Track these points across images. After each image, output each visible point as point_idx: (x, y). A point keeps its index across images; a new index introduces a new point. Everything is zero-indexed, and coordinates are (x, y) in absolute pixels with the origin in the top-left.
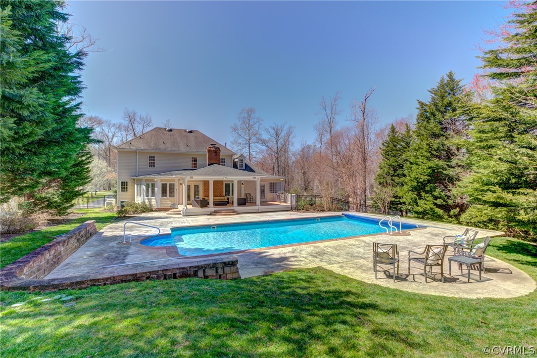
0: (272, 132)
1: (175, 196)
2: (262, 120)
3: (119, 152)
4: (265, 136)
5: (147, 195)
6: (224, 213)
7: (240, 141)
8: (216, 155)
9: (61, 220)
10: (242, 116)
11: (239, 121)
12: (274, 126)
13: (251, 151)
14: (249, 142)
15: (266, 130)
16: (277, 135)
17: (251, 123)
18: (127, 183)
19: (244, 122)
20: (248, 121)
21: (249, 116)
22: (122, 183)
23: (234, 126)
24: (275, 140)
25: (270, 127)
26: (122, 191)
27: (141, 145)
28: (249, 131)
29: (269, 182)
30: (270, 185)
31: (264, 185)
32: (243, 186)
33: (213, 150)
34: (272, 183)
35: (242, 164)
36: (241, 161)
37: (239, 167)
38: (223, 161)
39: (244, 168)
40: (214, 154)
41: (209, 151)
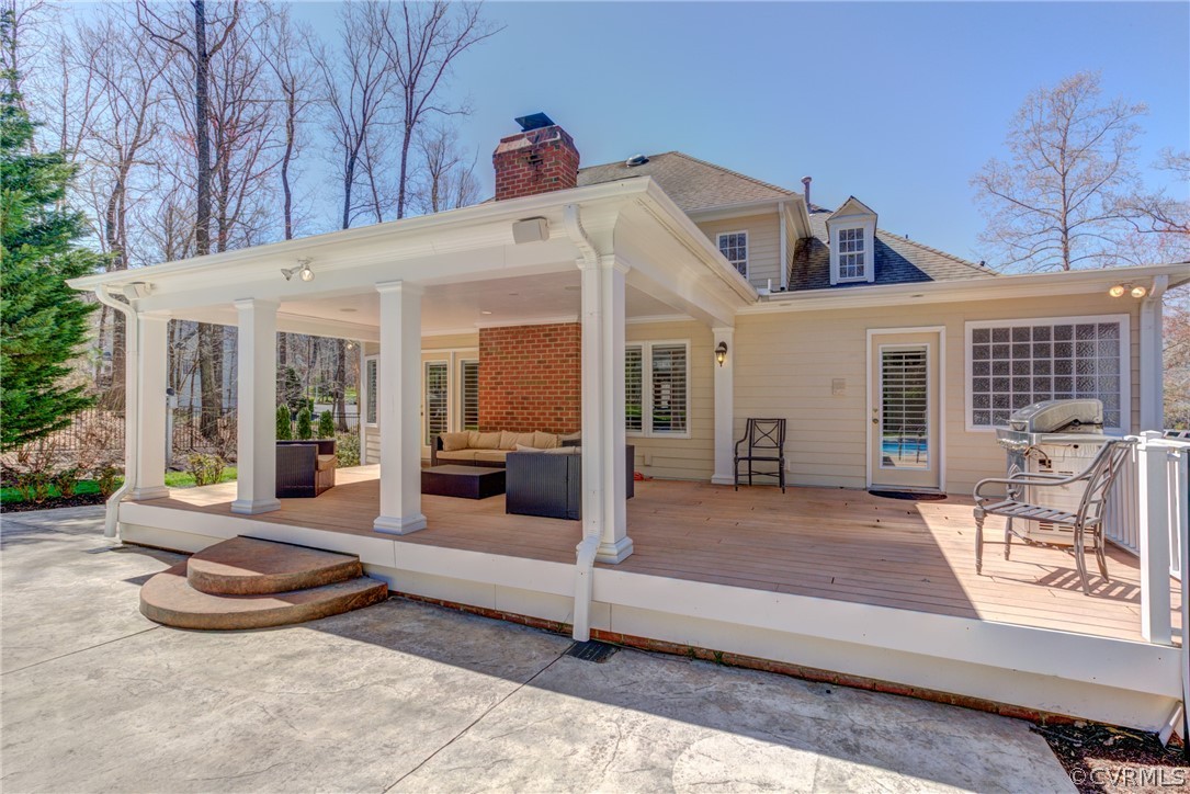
28: (1064, 175)
29: (970, 326)
30: (979, 352)
31: (917, 358)
32: (727, 359)
33: (522, 151)
34: (1001, 334)
35: (856, 252)
36: (851, 239)
37: (835, 279)
38: (733, 249)
39: (869, 276)
40: (525, 170)
41: (499, 160)
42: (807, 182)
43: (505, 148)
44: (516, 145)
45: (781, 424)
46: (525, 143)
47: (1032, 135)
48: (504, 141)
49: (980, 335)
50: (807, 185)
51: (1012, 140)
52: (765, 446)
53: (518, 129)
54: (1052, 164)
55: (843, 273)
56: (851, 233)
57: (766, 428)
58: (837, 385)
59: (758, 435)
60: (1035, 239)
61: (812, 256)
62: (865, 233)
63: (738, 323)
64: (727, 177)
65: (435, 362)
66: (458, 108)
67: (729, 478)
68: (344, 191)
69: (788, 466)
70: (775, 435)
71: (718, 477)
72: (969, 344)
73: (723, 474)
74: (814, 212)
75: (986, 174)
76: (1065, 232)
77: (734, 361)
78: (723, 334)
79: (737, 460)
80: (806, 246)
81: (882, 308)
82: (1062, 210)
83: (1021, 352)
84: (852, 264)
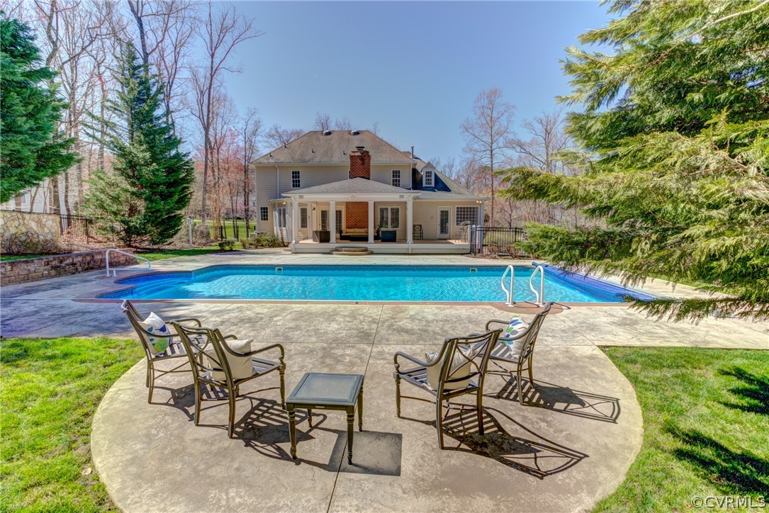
0: (539, 128)
1: (308, 226)
2: (514, 107)
3: (257, 167)
4: (526, 137)
5: (280, 226)
6: (345, 251)
7: (476, 147)
8: (363, 164)
9: (156, 249)
10: (480, 105)
11: (475, 114)
12: (542, 116)
13: (494, 162)
14: (491, 147)
15: (528, 125)
16: (548, 132)
17: (495, 115)
18: (267, 208)
19: (483, 113)
20: (489, 112)
21: (491, 102)
22: (261, 208)
23: (465, 124)
24: (544, 141)
25: (535, 119)
26: (262, 219)
27: (283, 157)
28: (492, 128)
29: (456, 207)
30: (458, 211)
31: (447, 212)
33: (358, 156)
34: (461, 208)
35: (429, 178)
36: (429, 174)
37: (424, 185)
38: (396, 174)
39: (433, 185)
40: (360, 162)
41: (352, 157)
42: (412, 148)
43: (353, 154)
44: (356, 154)
45: (421, 226)
46: (359, 154)
47: (482, 110)
48: (352, 152)
49: (458, 208)
52: (418, 230)
53: (356, 150)
54: (488, 123)
55: (426, 184)
56: (428, 172)
57: (417, 227)
58: (432, 218)
61: (418, 176)
62: (432, 174)
64: (392, 149)
65: (324, 210)
70: (419, 228)
72: (456, 210)
74: (415, 158)
76: (492, 151)
81: (440, 202)
83: (464, 211)
84: (429, 181)
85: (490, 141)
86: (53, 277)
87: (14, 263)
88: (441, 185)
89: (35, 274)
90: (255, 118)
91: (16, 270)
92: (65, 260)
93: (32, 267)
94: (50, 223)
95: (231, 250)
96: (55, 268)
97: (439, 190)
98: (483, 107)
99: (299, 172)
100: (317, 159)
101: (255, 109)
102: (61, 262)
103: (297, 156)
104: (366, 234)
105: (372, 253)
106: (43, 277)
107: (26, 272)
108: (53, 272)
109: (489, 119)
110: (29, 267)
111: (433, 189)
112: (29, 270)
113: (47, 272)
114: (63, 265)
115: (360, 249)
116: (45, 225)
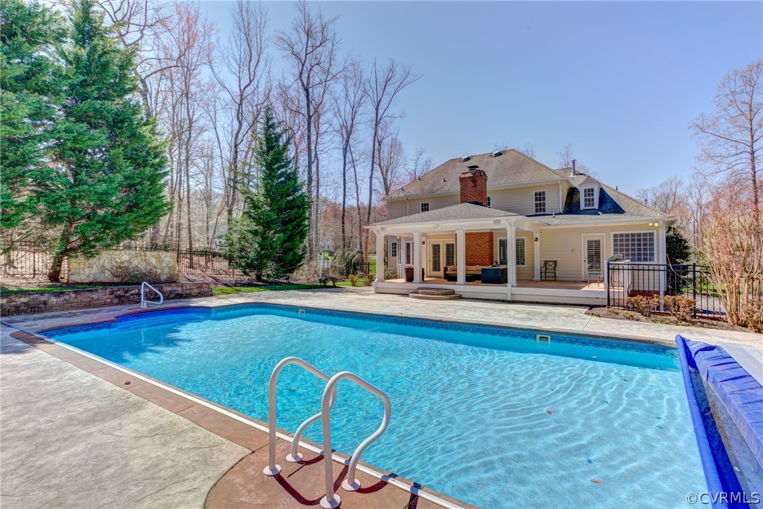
3: (390, 202)
11: (717, 105)
14: (752, 147)
19: (733, 102)
20: (746, 98)
27: (413, 190)
28: (751, 120)
29: (613, 233)
30: (615, 241)
31: (598, 243)
32: (538, 243)
33: (469, 177)
34: (621, 235)
35: (591, 197)
36: (589, 192)
37: (582, 207)
38: (540, 197)
39: (596, 206)
40: (470, 184)
41: (461, 180)
43: (463, 176)
44: (467, 175)
45: (555, 262)
46: (470, 175)
47: (730, 97)
48: (463, 173)
49: (615, 236)
50: (574, 163)
51: (717, 99)
52: (550, 268)
53: (467, 170)
54: (743, 114)
55: (586, 205)
56: (589, 190)
57: (551, 263)
58: (573, 250)
59: (548, 266)
60: (732, 159)
61: (574, 197)
62: (595, 190)
63: (541, 232)
64: (538, 166)
65: (435, 243)
66: (399, 115)
67: (539, 278)
68: (343, 157)
69: (557, 275)
70: (553, 266)
71: (535, 279)
72: (612, 238)
73: (537, 277)
74: (577, 175)
75: (698, 122)
76: (752, 153)
77: (541, 244)
78: (537, 235)
79: (541, 273)
80: (572, 192)
81: (586, 228)
82: (750, 141)
83: (627, 240)
84: (589, 202)
85: (749, 138)
86: (115, 305)
87: (78, 291)
88: (609, 206)
89: (97, 302)
90: (424, 157)
91: (79, 298)
92: (130, 291)
93: (95, 296)
94: (168, 259)
95: (334, 287)
96: (119, 297)
97: (604, 212)
98: (733, 93)
99: (428, 204)
100: (446, 188)
101: (422, 148)
102: (126, 292)
103: (428, 187)
104: (454, 272)
105: (460, 298)
106: (105, 304)
107: (89, 300)
108: (116, 301)
109: (745, 108)
110: (93, 296)
111: (595, 212)
112: (92, 298)
113: (109, 300)
114: (128, 295)
115: (440, 292)
116: (163, 261)
